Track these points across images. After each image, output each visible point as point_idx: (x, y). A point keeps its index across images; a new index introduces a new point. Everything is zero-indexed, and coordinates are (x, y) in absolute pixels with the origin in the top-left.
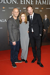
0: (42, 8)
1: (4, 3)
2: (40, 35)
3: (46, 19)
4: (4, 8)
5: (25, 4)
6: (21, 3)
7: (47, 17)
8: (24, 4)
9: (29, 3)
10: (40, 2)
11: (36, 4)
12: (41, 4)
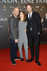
0: (43, 7)
1: (5, 2)
2: (39, 33)
4: (5, 7)
6: (22, 2)
8: (25, 2)
9: (30, 2)
10: (41, 1)
11: (37, 3)
12: (42, 3)
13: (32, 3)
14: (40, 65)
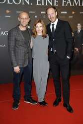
0: (73, 13)
1: (9, 3)
3: (79, 31)
5: (45, 6)
6: (38, 4)
7: (81, 28)
8: (43, 4)
9: (51, 4)
10: (70, 3)
11: (63, 5)
12: (71, 5)
13: (55, 5)
14: (71, 112)
